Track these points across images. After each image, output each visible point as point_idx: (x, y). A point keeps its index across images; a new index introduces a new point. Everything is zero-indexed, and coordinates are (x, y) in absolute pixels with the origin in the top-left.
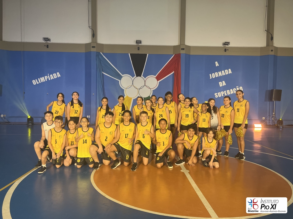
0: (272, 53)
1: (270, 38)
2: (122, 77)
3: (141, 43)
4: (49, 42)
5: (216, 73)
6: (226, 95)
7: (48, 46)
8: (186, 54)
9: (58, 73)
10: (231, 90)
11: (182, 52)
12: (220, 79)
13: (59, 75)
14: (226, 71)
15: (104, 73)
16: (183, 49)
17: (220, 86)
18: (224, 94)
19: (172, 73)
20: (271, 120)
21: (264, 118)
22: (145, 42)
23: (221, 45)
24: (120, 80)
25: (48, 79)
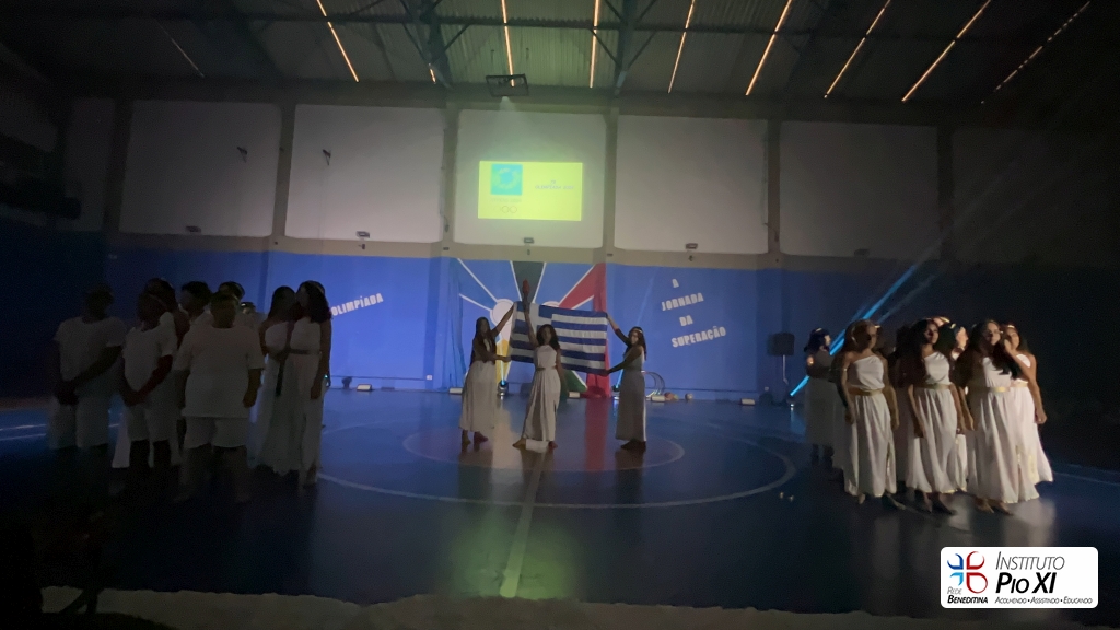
0: (779, 266)
1: (775, 238)
2: (495, 304)
3: (533, 242)
4: (367, 239)
5: (674, 301)
6: (693, 342)
7: (364, 247)
8: (616, 265)
9: (379, 296)
10: (704, 333)
11: (610, 260)
12: (682, 311)
13: (380, 298)
14: (693, 296)
15: (464, 297)
16: (611, 255)
17: (683, 324)
18: (689, 341)
19: (590, 299)
21: (767, 388)
22: (541, 241)
23: (683, 249)
24: (492, 308)
25: (360, 306)
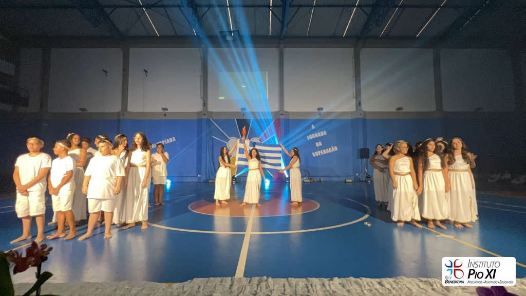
0: (361, 117)
1: (359, 104)
2: (229, 140)
3: (245, 110)
4: (166, 111)
5: (313, 135)
7: (165, 115)
8: (285, 119)
9: (174, 138)
10: (327, 149)
11: (282, 117)
12: (317, 140)
13: (174, 140)
14: (322, 132)
15: (214, 137)
16: (282, 114)
17: (317, 146)
18: (321, 154)
19: (274, 135)
20: (364, 175)
21: (357, 174)
23: (316, 110)
24: (227, 142)
